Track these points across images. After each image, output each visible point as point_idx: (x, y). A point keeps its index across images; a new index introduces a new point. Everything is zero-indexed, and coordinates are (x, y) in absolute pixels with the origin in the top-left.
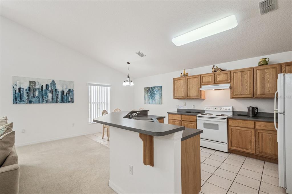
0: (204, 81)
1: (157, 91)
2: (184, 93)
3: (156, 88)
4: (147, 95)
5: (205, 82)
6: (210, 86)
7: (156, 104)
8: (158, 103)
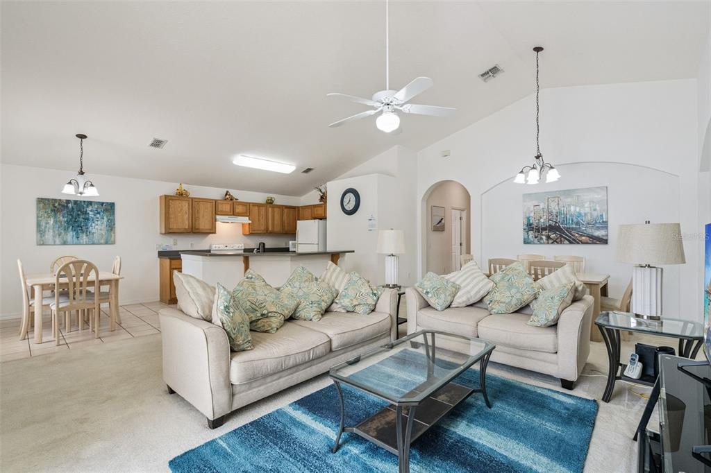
0: (220, 209)
1: (99, 213)
2: (189, 223)
3: (96, 206)
4: (52, 220)
5: (222, 211)
6: (227, 217)
7: (93, 244)
8: (102, 241)
